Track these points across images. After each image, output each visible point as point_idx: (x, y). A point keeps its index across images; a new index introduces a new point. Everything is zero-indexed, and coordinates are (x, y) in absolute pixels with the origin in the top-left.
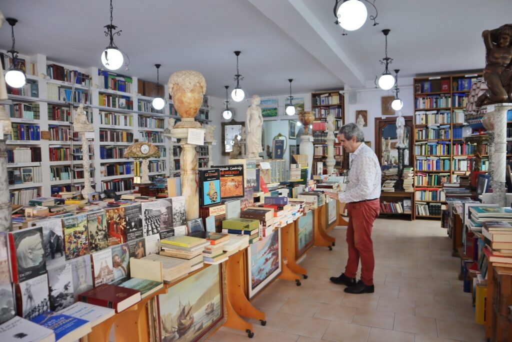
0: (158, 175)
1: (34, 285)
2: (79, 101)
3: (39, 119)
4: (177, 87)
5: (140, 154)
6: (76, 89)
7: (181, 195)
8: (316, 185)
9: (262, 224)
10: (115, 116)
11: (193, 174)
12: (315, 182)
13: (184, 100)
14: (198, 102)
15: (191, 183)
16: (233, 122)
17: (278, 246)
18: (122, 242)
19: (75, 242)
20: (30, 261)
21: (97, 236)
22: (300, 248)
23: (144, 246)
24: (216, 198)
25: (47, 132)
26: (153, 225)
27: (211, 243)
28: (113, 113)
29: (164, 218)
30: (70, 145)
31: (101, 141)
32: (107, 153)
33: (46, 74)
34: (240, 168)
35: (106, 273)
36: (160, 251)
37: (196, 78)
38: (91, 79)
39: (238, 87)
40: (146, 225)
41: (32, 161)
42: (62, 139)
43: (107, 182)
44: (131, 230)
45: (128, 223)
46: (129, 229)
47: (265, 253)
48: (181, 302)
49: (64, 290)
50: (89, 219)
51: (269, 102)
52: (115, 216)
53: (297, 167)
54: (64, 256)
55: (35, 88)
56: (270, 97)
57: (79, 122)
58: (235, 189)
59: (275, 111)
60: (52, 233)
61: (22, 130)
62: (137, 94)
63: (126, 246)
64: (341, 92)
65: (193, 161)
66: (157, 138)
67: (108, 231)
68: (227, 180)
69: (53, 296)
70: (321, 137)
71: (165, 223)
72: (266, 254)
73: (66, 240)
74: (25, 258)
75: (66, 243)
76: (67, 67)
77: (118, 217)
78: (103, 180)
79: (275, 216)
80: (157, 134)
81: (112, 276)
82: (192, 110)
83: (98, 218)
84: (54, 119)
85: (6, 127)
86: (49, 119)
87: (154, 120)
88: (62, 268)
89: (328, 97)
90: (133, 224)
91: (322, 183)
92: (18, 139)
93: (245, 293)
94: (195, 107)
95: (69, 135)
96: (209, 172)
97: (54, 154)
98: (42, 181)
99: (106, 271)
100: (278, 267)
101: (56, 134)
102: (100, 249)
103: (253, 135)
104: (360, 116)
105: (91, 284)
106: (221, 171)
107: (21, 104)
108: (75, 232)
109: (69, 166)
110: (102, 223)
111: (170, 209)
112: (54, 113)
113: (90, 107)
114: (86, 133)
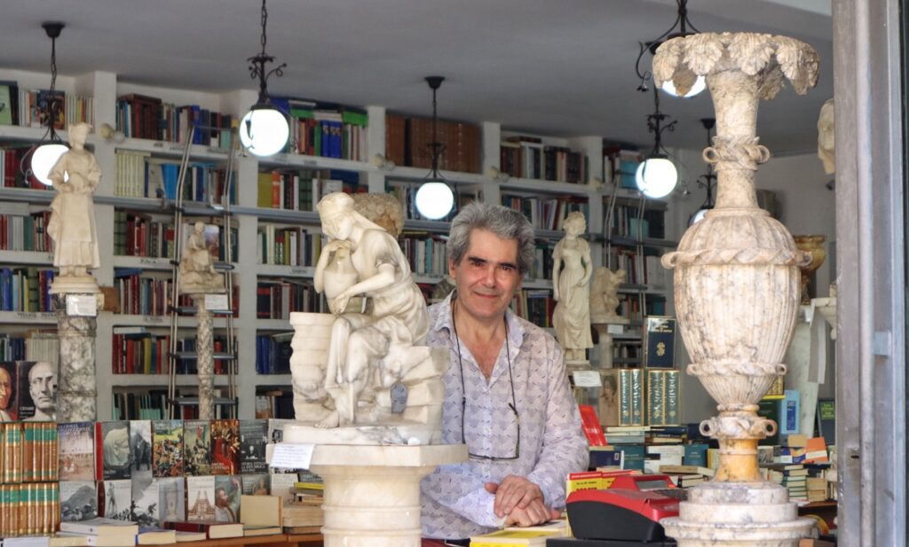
2: (199, 196)
6: (192, 159)
10: (307, 237)
18: (232, 473)
19: (165, 455)
20: (116, 459)
21: (196, 453)
23: (267, 486)
25: (109, 290)
28: (302, 227)
30: (168, 328)
31: (259, 317)
32: (277, 354)
33: (113, 123)
35: (205, 510)
38: (237, 129)
39: (655, 153)
42: (149, 311)
44: (247, 458)
46: (245, 455)
49: (148, 512)
50: (186, 428)
52: (224, 431)
54: (151, 471)
57: (193, 270)
60: (139, 437)
62: (380, 162)
63: (237, 479)
67: (212, 451)
73: (155, 449)
74: (112, 453)
76: (171, 96)
77: (229, 433)
83: (199, 429)
84: (130, 252)
86: (117, 253)
88: (148, 484)
90: (252, 448)
92: (39, 310)
95: (169, 297)
97: (127, 354)
99: (205, 506)
101: (134, 294)
102: (199, 474)
108: (167, 442)
109: (163, 390)
110: (204, 437)
112: (129, 234)
113: (231, 214)
114: (207, 297)
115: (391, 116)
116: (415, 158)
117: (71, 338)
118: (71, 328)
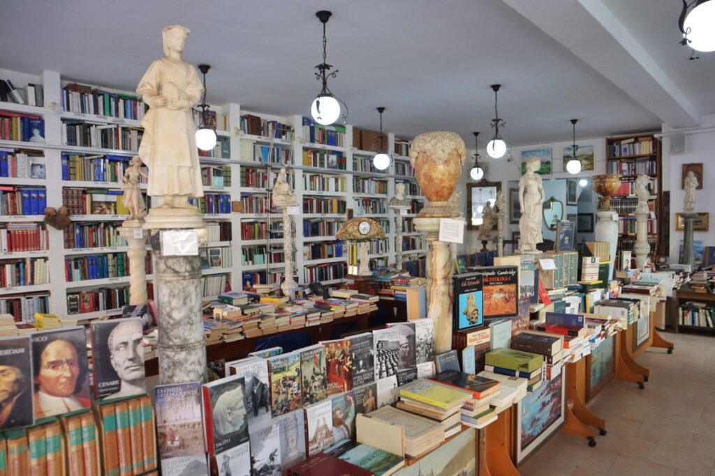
0: (378, 259)
1: (233, 457)
2: (278, 161)
3: (230, 186)
4: (423, 157)
5: (358, 235)
6: (275, 145)
7: (426, 316)
8: (621, 288)
9: (546, 361)
10: (323, 179)
11: (445, 285)
12: (620, 282)
13: (434, 175)
14: (455, 178)
15: (442, 297)
16: (484, 183)
17: (561, 383)
18: (346, 390)
19: (284, 393)
20: (229, 425)
21: (313, 382)
22: (593, 383)
23: (375, 394)
24: (477, 318)
25: (239, 202)
26: (388, 363)
27: (474, 395)
28: (320, 175)
29: (403, 351)
30: (266, 219)
31: (304, 213)
32: (312, 228)
33: (239, 128)
34: (513, 273)
35: (324, 435)
36: (396, 403)
37: (452, 143)
38: (293, 131)
39: (496, 137)
40: (379, 363)
41: (221, 240)
42: (257, 212)
43: (310, 268)
44: (358, 372)
45: (355, 362)
46: (355, 371)
47: (542, 394)
48: (421, 471)
49: (269, 461)
50: (303, 360)
51: (538, 153)
52: (338, 352)
53: (593, 262)
54: (270, 412)
55: (226, 147)
56: (540, 146)
57: (281, 194)
58: (503, 304)
59: (547, 166)
60: (256, 381)
61: (211, 200)
62: (351, 147)
63: (351, 395)
64: (656, 136)
65: (445, 267)
66: (378, 207)
67: (327, 375)
68: (493, 290)
69: (255, 470)
70: (621, 205)
71: (404, 358)
72: (543, 396)
73: (273, 389)
74: (223, 420)
75: (273, 394)
76: (265, 117)
77: (342, 353)
78: (305, 264)
79: (566, 346)
80: (377, 202)
81: (331, 438)
82: (445, 190)
83: (315, 357)
84: (248, 186)
85: (203, 237)
86: (242, 186)
87: (374, 182)
88: (267, 431)
89: (633, 143)
90: (361, 363)
91: (628, 284)
92: (206, 213)
93: (510, 455)
94: (450, 185)
95: (266, 205)
96: (467, 279)
97: (247, 231)
98: (232, 266)
99: (324, 432)
100: (560, 415)
101: (250, 204)
102: (317, 401)
103: (529, 217)
104: (691, 174)
105: (304, 450)
106: (485, 276)
107: (209, 168)
108: (285, 379)
109: (265, 246)
110: (320, 364)
111: (412, 338)
112: (247, 178)
113: (292, 168)
114: (288, 208)
115: (355, 129)
116: (364, 147)
117: (169, 282)
118: (169, 270)
